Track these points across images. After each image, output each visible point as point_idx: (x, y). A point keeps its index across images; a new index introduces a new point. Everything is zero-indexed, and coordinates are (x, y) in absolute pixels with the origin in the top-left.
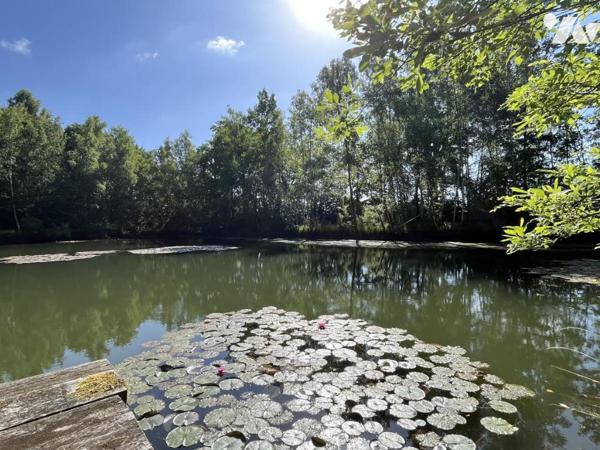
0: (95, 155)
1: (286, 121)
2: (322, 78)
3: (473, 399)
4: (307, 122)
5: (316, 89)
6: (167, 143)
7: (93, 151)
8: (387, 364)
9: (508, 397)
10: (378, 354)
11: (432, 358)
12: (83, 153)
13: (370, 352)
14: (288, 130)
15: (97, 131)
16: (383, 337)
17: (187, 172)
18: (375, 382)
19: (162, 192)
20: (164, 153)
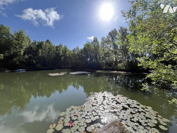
0: (61, 52)
1: (100, 44)
2: (109, 34)
3: (156, 121)
4: (105, 44)
5: (108, 37)
6: (74, 49)
7: (61, 51)
8: (135, 110)
9: (164, 121)
10: (132, 107)
11: (145, 109)
12: (59, 51)
13: (130, 106)
14: (100, 46)
15: (61, 47)
16: (132, 102)
17: (78, 55)
18: (134, 114)
19: (73, 59)
20: (74, 51)
